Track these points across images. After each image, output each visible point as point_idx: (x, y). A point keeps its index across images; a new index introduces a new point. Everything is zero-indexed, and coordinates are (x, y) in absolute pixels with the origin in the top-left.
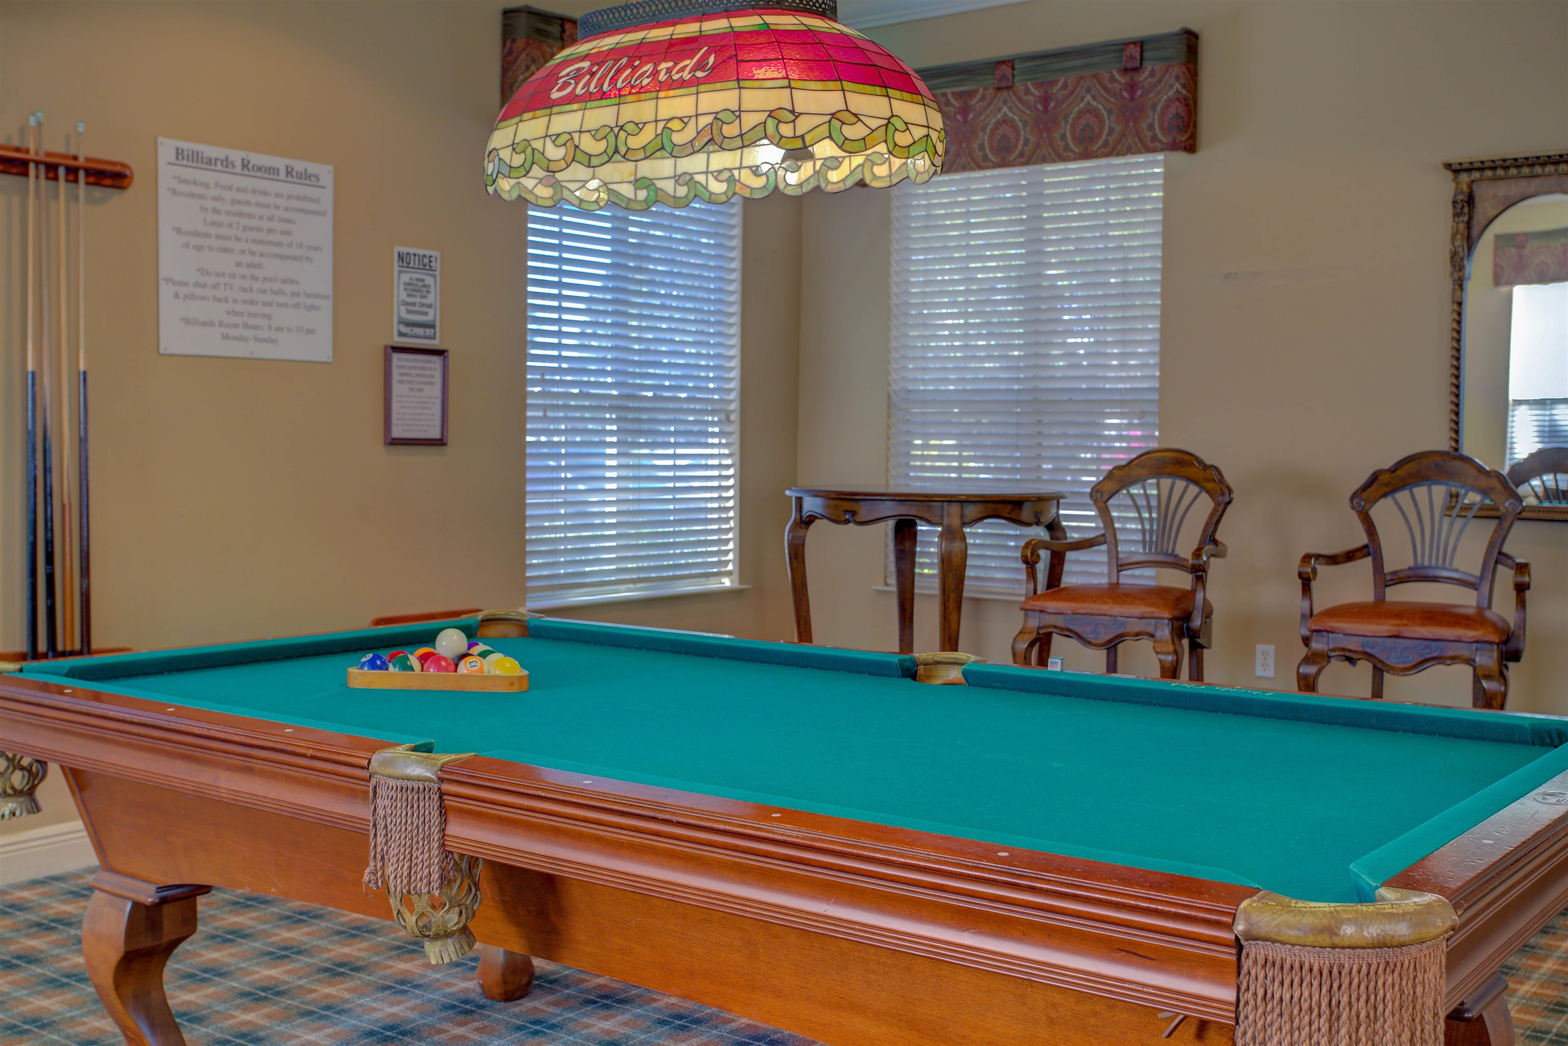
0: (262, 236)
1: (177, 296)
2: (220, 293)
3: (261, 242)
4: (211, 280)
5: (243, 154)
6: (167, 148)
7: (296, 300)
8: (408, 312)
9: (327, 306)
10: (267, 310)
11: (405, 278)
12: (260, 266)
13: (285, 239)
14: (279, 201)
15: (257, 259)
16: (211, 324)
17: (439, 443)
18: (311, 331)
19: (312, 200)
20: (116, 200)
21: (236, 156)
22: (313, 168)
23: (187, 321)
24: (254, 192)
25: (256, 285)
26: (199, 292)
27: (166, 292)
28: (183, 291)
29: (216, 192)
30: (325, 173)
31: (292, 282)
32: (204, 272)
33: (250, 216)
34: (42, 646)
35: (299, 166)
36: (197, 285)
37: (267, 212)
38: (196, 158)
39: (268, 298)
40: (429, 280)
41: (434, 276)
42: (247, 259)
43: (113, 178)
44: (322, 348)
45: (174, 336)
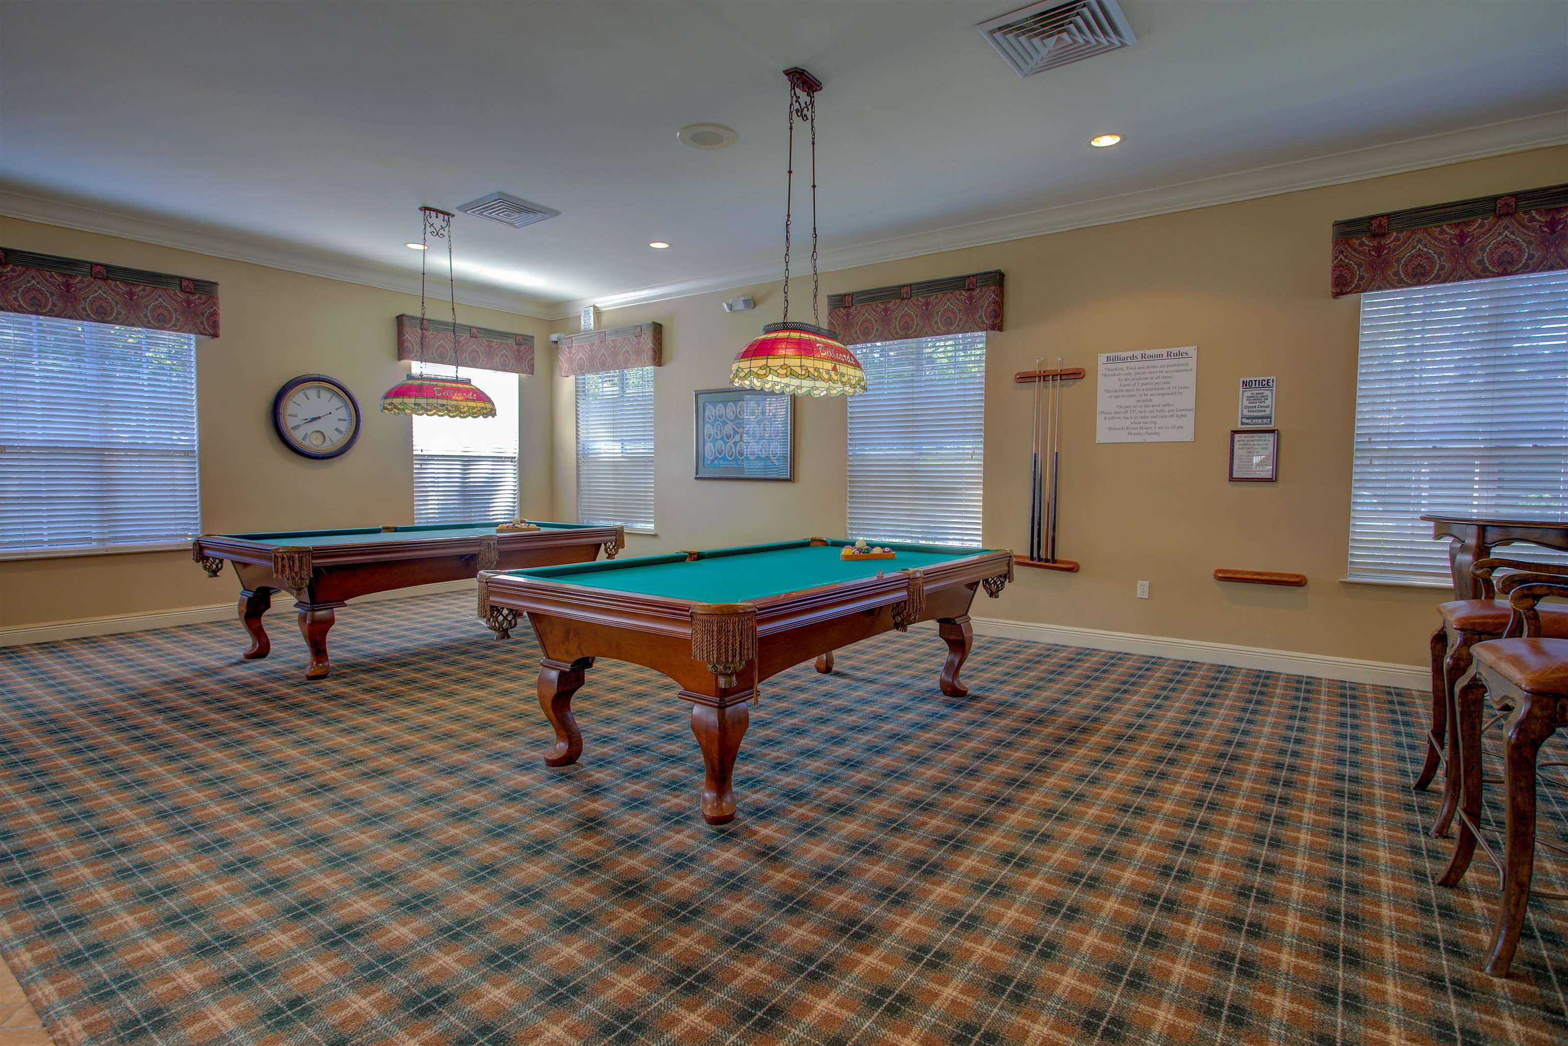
0: (1152, 386)
1: (1105, 419)
2: (1128, 415)
3: (1151, 389)
4: (1122, 410)
5: (1142, 352)
6: (1102, 358)
7: (1171, 413)
8: (1249, 411)
9: (1191, 415)
10: (1154, 420)
11: (1248, 394)
12: (1151, 400)
13: (1166, 386)
14: (1161, 369)
15: (1148, 398)
16: (1123, 429)
17: (1271, 480)
18: (1182, 427)
19: (1183, 365)
20: (1079, 383)
21: (1138, 354)
22: (1183, 350)
23: (1110, 429)
24: (1148, 367)
25: (1148, 409)
26: (1118, 415)
27: (1100, 418)
28: (1110, 416)
29: (1127, 372)
30: (1192, 351)
31: (1169, 405)
32: (1120, 407)
33: (1146, 379)
34: (1035, 555)
35: (1175, 350)
36: (1116, 413)
37: (1155, 375)
38: (1117, 359)
39: (1154, 414)
40: (1267, 393)
41: (1272, 390)
42: (1144, 398)
43: (1076, 375)
44: (1187, 435)
45: (1103, 435)
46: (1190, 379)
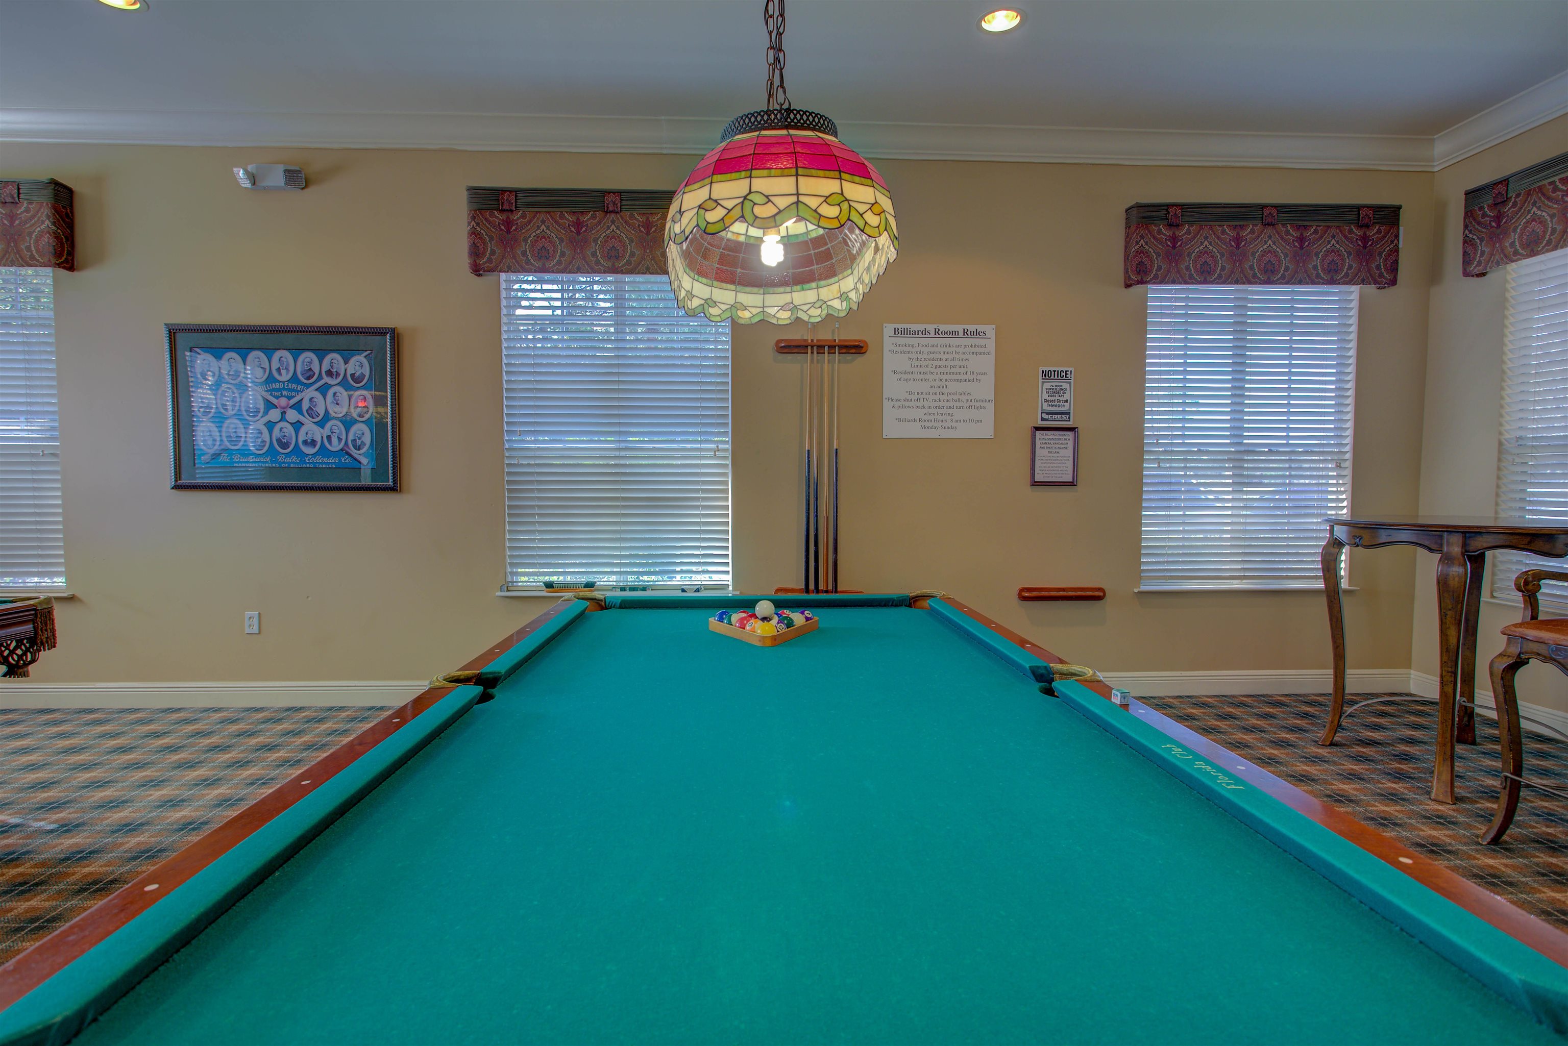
0: (948, 370)
1: (893, 407)
2: (920, 404)
3: (947, 373)
4: (914, 397)
5: (935, 326)
6: (888, 329)
7: (969, 404)
8: (1049, 406)
9: (990, 407)
10: (950, 411)
11: (1047, 385)
12: (946, 387)
13: (963, 370)
14: (958, 350)
15: (943, 384)
16: (915, 421)
17: (1072, 484)
18: (981, 421)
19: (980, 346)
20: (860, 360)
21: (931, 328)
22: (981, 328)
23: (900, 420)
24: (942, 346)
25: (942, 397)
26: (907, 404)
27: (887, 405)
28: (897, 404)
29: (918, 349)
30: (990, 330)
31: (966, 394)
32: (911, 393)
33: (940, 359)
34: (812, 586)
35: (972, 328)
36: (906, 400)
37: (950, 357)
38: (906, 332)
39: (951, 404)
40: (1065, 386)
41: (1070, 383)
42: (938, 383)
43: (855, 348)
44: (986, 430)
45: (892, 428)
46: (986, 364)
